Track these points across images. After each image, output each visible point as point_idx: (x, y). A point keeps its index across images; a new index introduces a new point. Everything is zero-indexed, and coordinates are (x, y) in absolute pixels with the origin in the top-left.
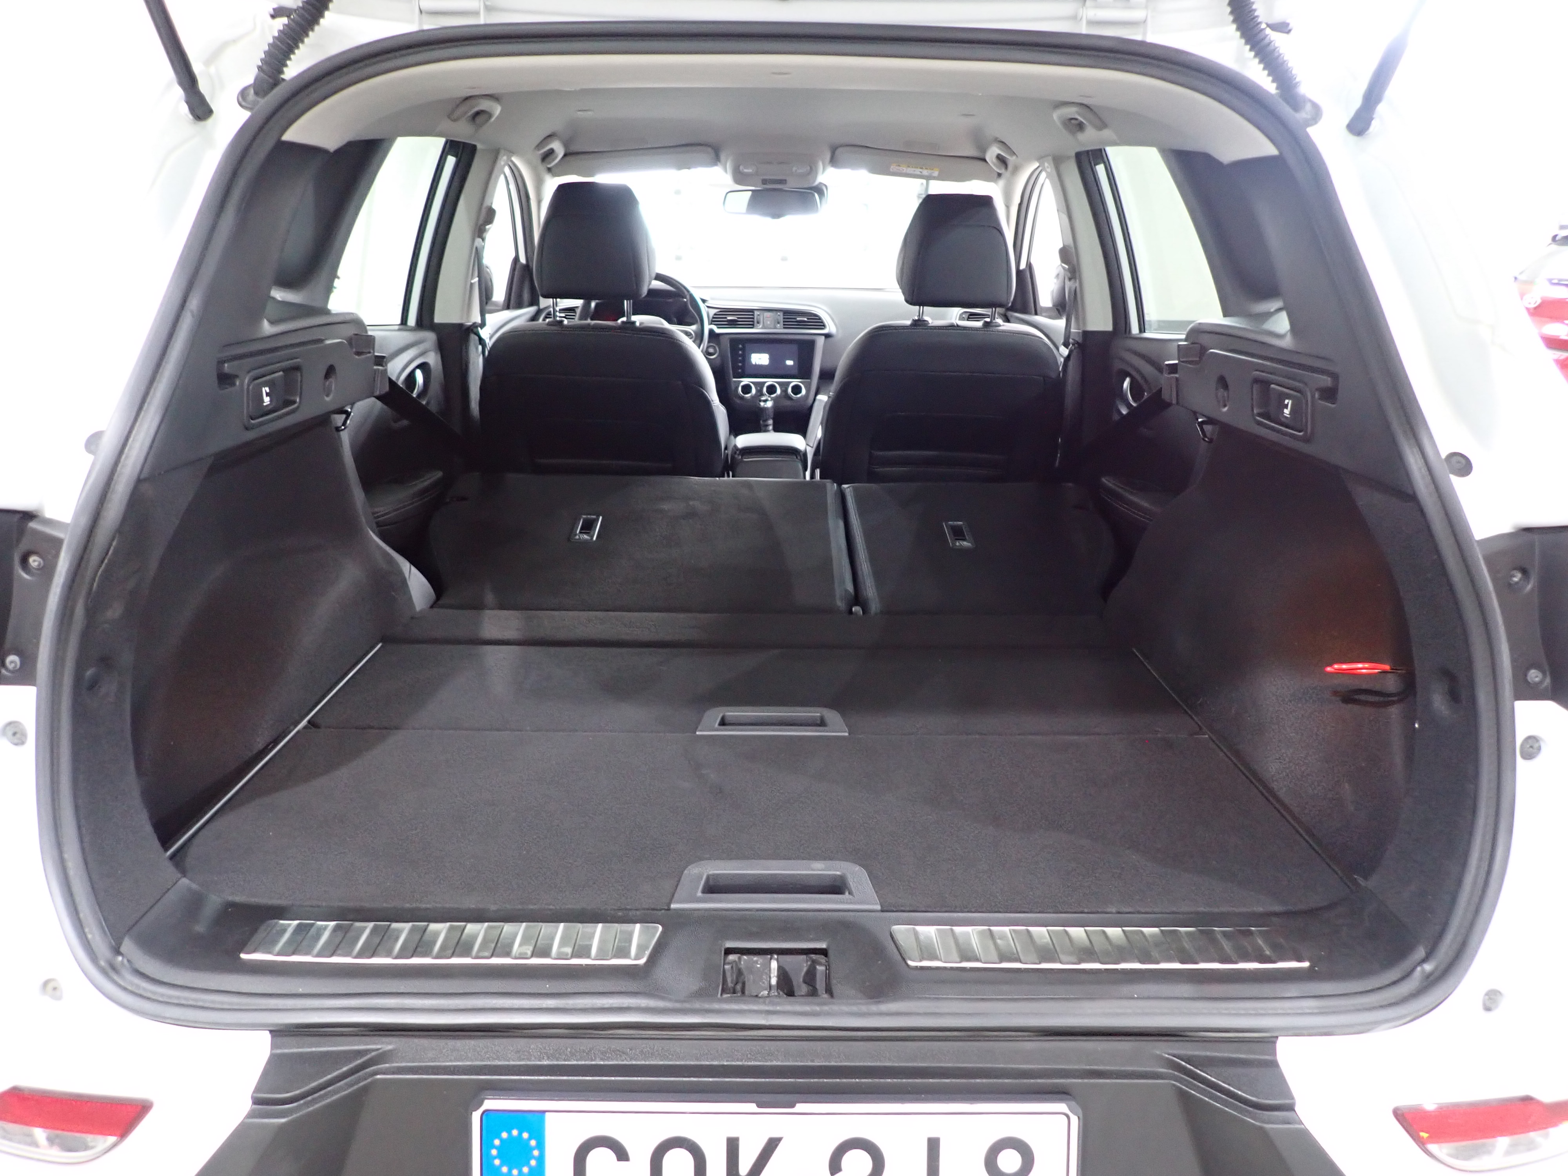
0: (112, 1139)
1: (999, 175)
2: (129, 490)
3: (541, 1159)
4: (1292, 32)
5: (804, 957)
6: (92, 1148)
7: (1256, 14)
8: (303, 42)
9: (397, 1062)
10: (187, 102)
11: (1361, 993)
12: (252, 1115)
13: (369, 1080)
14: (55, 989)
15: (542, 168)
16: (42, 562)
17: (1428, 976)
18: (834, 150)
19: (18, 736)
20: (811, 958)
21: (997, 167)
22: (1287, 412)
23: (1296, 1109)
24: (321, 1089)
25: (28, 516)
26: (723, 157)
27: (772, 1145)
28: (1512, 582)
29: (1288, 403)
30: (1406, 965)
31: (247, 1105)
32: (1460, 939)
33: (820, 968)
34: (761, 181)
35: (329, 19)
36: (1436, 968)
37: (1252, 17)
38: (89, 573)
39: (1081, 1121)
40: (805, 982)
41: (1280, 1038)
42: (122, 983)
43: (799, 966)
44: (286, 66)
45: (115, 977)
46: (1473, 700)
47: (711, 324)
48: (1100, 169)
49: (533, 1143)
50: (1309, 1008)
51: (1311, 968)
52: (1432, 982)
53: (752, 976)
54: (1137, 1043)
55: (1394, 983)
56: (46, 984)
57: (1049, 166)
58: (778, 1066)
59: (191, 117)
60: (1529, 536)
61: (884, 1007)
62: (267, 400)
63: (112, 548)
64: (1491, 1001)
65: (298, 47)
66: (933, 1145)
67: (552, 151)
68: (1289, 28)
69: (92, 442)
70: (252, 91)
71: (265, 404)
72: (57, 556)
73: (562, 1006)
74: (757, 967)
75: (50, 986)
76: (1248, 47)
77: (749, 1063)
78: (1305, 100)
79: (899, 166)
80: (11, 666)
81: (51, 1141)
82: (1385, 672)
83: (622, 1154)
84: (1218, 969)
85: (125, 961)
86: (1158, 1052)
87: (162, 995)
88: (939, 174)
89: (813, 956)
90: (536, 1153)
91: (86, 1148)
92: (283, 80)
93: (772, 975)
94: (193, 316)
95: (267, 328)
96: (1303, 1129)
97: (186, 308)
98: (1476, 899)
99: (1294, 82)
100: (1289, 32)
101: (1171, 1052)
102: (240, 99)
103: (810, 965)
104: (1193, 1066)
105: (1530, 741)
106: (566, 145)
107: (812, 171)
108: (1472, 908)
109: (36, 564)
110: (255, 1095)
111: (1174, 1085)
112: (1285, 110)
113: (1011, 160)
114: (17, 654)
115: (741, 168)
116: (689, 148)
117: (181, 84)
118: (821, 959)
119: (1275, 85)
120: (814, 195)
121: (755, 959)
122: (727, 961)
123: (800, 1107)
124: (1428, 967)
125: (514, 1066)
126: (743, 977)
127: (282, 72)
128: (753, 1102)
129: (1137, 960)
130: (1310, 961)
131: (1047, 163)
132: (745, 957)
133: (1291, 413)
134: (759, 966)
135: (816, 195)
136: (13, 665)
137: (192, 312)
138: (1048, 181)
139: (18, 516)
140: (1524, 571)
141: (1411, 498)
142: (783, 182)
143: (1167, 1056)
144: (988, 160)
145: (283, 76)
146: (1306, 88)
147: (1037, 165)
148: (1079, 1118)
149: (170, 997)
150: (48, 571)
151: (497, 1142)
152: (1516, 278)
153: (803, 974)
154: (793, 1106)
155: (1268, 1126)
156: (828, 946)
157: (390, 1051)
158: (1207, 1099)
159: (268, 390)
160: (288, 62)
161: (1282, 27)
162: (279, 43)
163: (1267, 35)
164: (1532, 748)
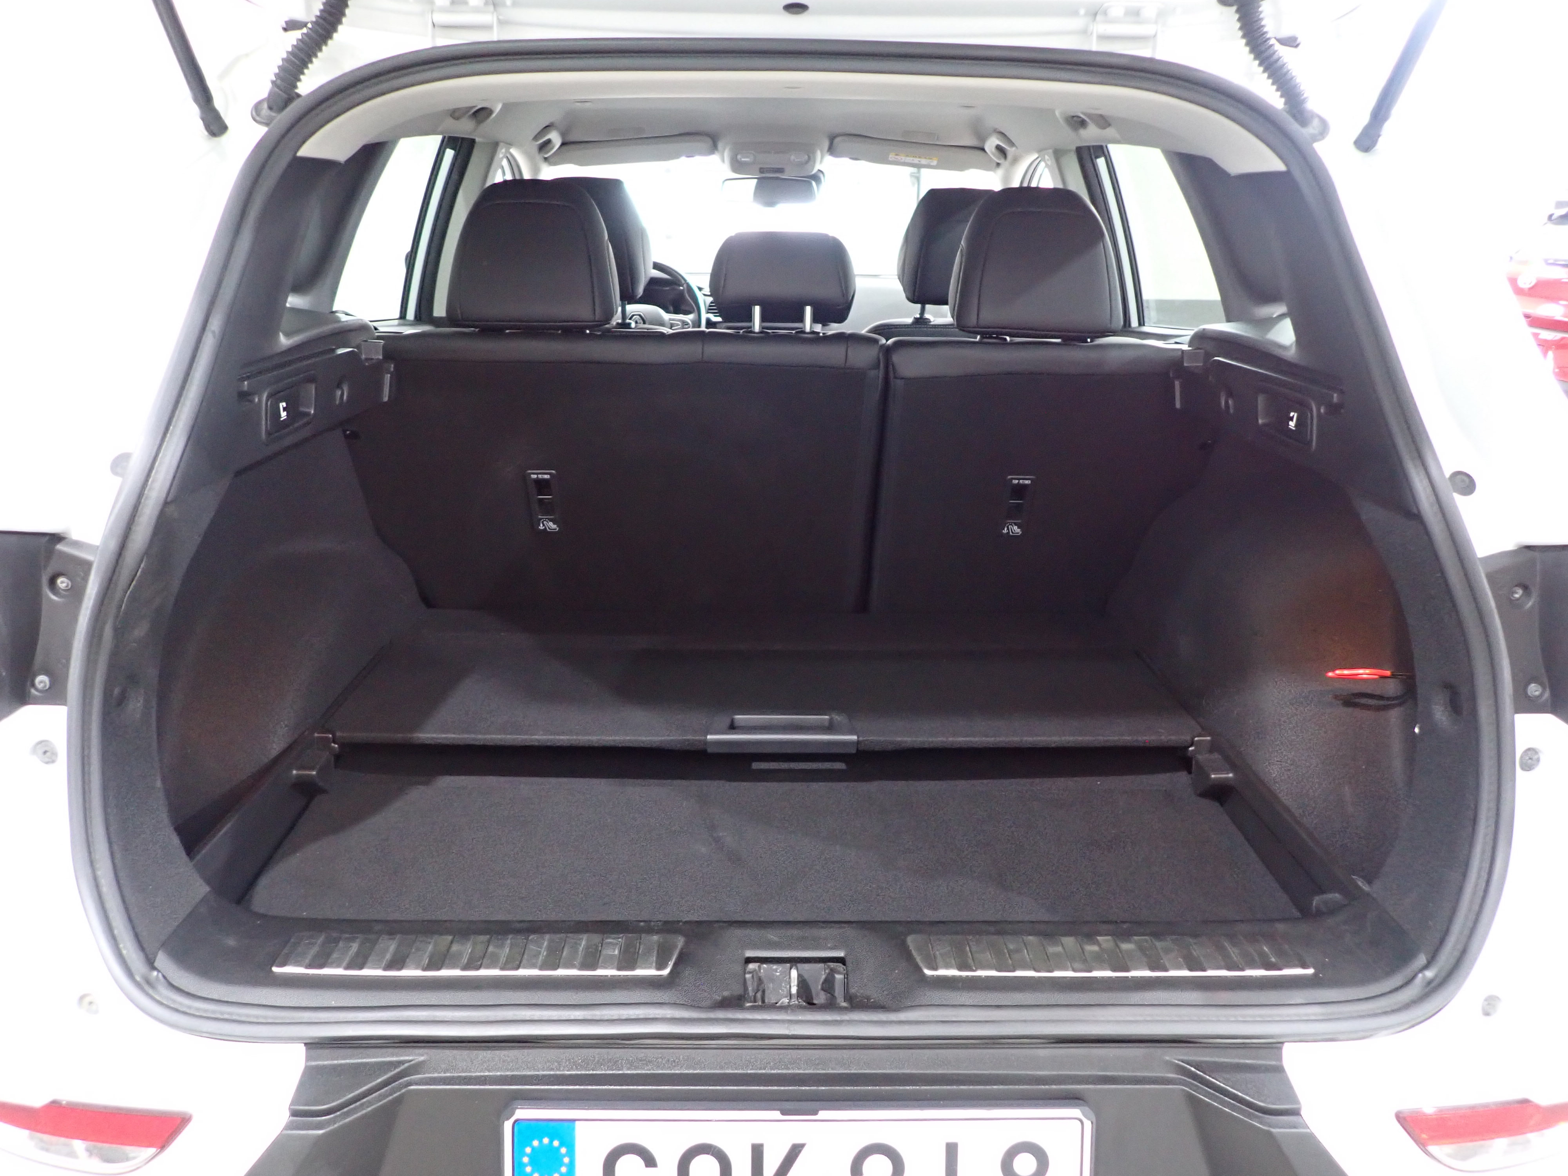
0: (152, 1151)
1: (998, 165)
2: (156, 513)
3: (571, 1166)
4: (1300, 46)
5: (821, 965)
6: (134, 1158)
7: (1265, 30)
8: (316, 56)
9: (429, 1073)
10: (203, 119)
11: (1367, 999)
12: (290, 1126)
13: (403, 1091)
14: (91, 1003)
15: (539, 158)
16: (70, 583)
17: (1430, 982)
18: (832, 139)
19: (48, 754)
20: (829, 966)
21: (996, 157)
22: (1292, 424)
23: (1302, 1113)
24: (355, 1102)
25: (56, 538)
26: (720, 145)
27: (795, 1152)
28: (1512, 598)
29: (1293, 416)
30: (1408, 972)
31: (284, 1117)
32: (1460, 947)
33: (839, 977)
34: (758, 169)
35: (343, 33)
36: (1436, 976)
37: (1261, 33)
38: (118, 595)
39: (1094, 1126)
40: (823, 989)
41: (1286, 1045)
42: (158, 998)
43: (819, 973)
44: (299, 80)
45: (151, 991)
46: (1474, 712)
47: (708, 313)
48: (1101, 162)
49: (563, 1150)
50: (1315, 1015)
51: (1315, 975)
52: (1433, 988)
53: (771, 984)
54: (1147, 1050)
55: (1397, 989)
56: (82, 998)
57: (1049, 158)
58: (800, 1074)
59: (206, 133)
60: (1530, 554)
61: (902, 1016)
62: (284, 415)
63: (140, 570)
64: (1490, 1006)
65: (311, 62)
66: (952, 1150)
67: (549, 141)
68: (1298, 41)
69: (119, 464)
70: (265, 106)
71: (282, 419)
72: (85, 579)
73: (589, 1018)
74: (777, 976)
75: (87, 1000)
76: (1257, 62)
77: (773, 1072)
78: (1314, 115)
79: (897, 155)
80: (40, 686)
81: (89, 1151)
82: (1383, 677)
83: (650, 1161)
84: (1226, 977)
85: (160, 975)
86: (1167, 1058)
87: (198, 1009)
88: (938, 163)
89: (832, 965)
90: (566, 1160)
91: (127, 1159)
92: (299, 96)
93: (792, 985)
94: (214, 337)
95: (284, 341)
96: (1307, 1133)
97: (207, 328)
98: (1476, 907)
99: (1303, 97)
100: (1297, 46)
101: (1181, 1057)
102: (254, 113)
103: (829, 973)
104: (1202, 1072)
105: (1529, 753)
106: (563, 134)
107: (810, 160)
108: (1472, 917)
109: (64, 585)
110: (292, 1107)
111: (1184, 1090)
112: (1294, 127)
113: (1010, 151)
114: (47, 673)
115: (739, 157)
116: (687, 138)
117: (196, 100)
118: (839, 966)
119: (1283, 100)
120: (811, 184)
121: (775, 967)
122: (747, 970)
123: (823, 1114)
124: (1429, 974)
125: (544, 1076)
126: (763, 985)
127: (296, 87)
128: (778, 1110)
129: (1147, 968)
130: (1314, 968)
131: (1048, 155)
132: (765, 966)
133: (1296, 426)
134: (778, 974)
135: (814, 183)
136: (42, 685)
137: (213, 332)
138: (1047, 170)
139: (47, 538)
140: (1525, 588)
141: (1416, 517)
142: (781, 170)
143: (1176, 1062)
144: (986, 149)
145: (297, 91)
146: (1313, 104)
147: (1036, 156)
148: (1092, 1123)
149: (206, 1011)
150: (76, 593)
151: (528, 1150)
152: (1511, 258)
153: (821, 983)
154: (816, 1113)
155: (1273, 1130)
156: (846, 955)
157: (423, 1062)
158: (1216, 1104)
159: (285, 405)
160: (302, 77)
161: (1291, 42)
162: (292, 57)
163: (1277, 51)
164: (1531, 760)
